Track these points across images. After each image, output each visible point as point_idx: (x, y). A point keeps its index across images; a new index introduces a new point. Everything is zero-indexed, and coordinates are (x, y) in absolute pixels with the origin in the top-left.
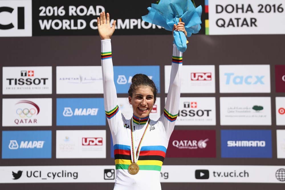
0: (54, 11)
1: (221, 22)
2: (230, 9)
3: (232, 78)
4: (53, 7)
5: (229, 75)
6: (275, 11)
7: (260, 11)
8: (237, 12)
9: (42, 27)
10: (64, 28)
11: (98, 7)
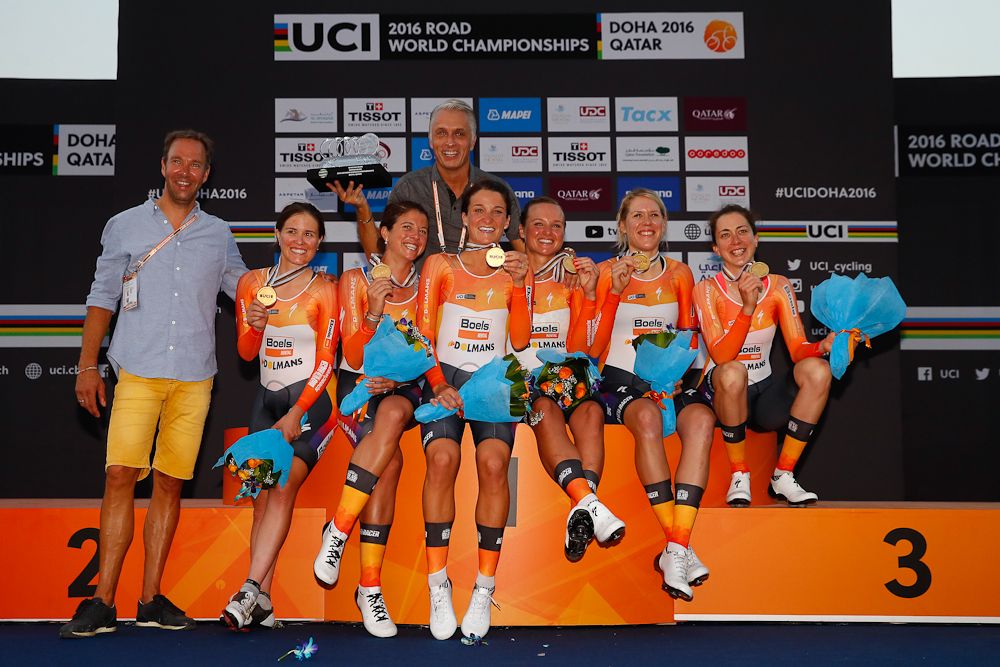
0: (407, 28)
1: (616, 44)
2: (627, 27)
3: (631, 112)
4: (406, 24)
5: (626, 110)
6: (683, 31)
7: (665, 31)
8: (637, 31)
9: (393, 49)
10: (420, 50)
11: (462, 24)
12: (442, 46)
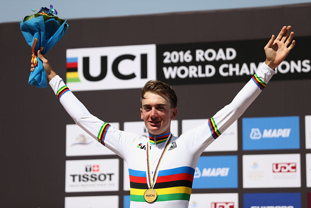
0: (179, 56)
4: (178, 52)
9: (167, 76)
10: (191, 76)
11: (228, 50)
12: (210, 72)
